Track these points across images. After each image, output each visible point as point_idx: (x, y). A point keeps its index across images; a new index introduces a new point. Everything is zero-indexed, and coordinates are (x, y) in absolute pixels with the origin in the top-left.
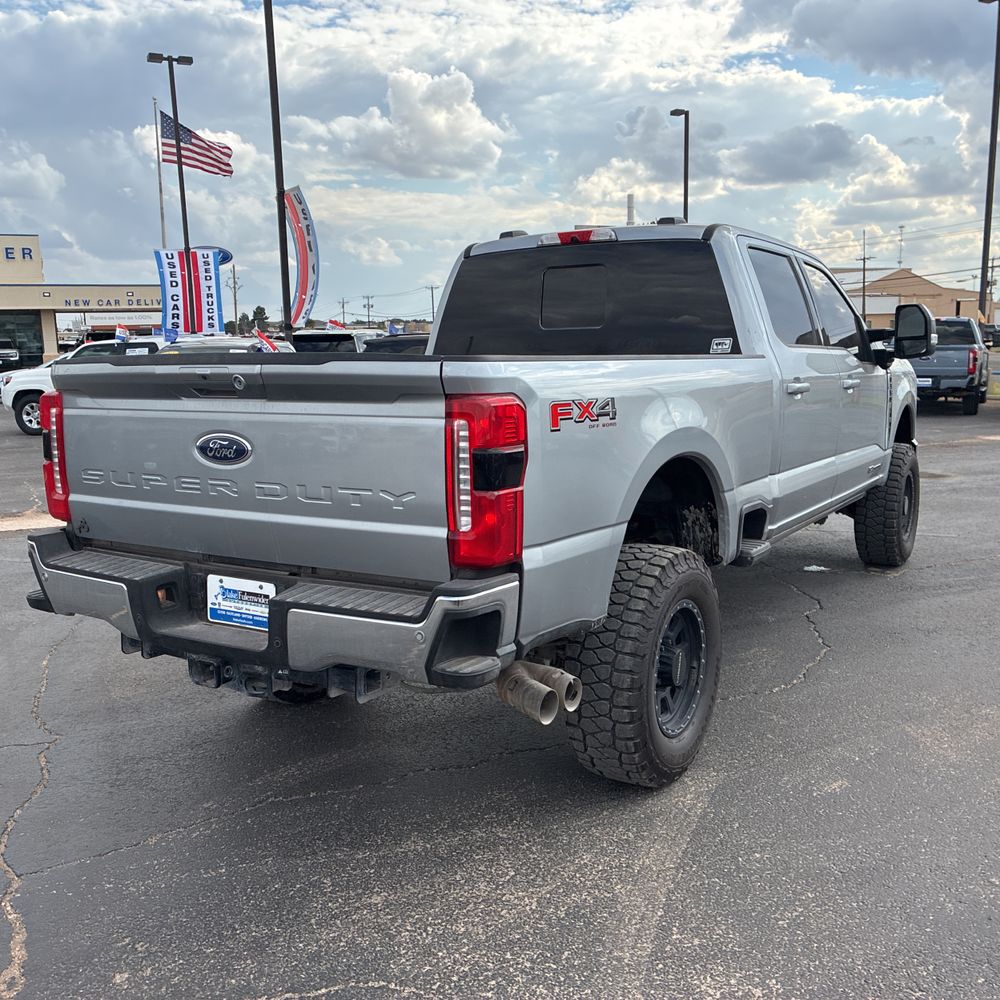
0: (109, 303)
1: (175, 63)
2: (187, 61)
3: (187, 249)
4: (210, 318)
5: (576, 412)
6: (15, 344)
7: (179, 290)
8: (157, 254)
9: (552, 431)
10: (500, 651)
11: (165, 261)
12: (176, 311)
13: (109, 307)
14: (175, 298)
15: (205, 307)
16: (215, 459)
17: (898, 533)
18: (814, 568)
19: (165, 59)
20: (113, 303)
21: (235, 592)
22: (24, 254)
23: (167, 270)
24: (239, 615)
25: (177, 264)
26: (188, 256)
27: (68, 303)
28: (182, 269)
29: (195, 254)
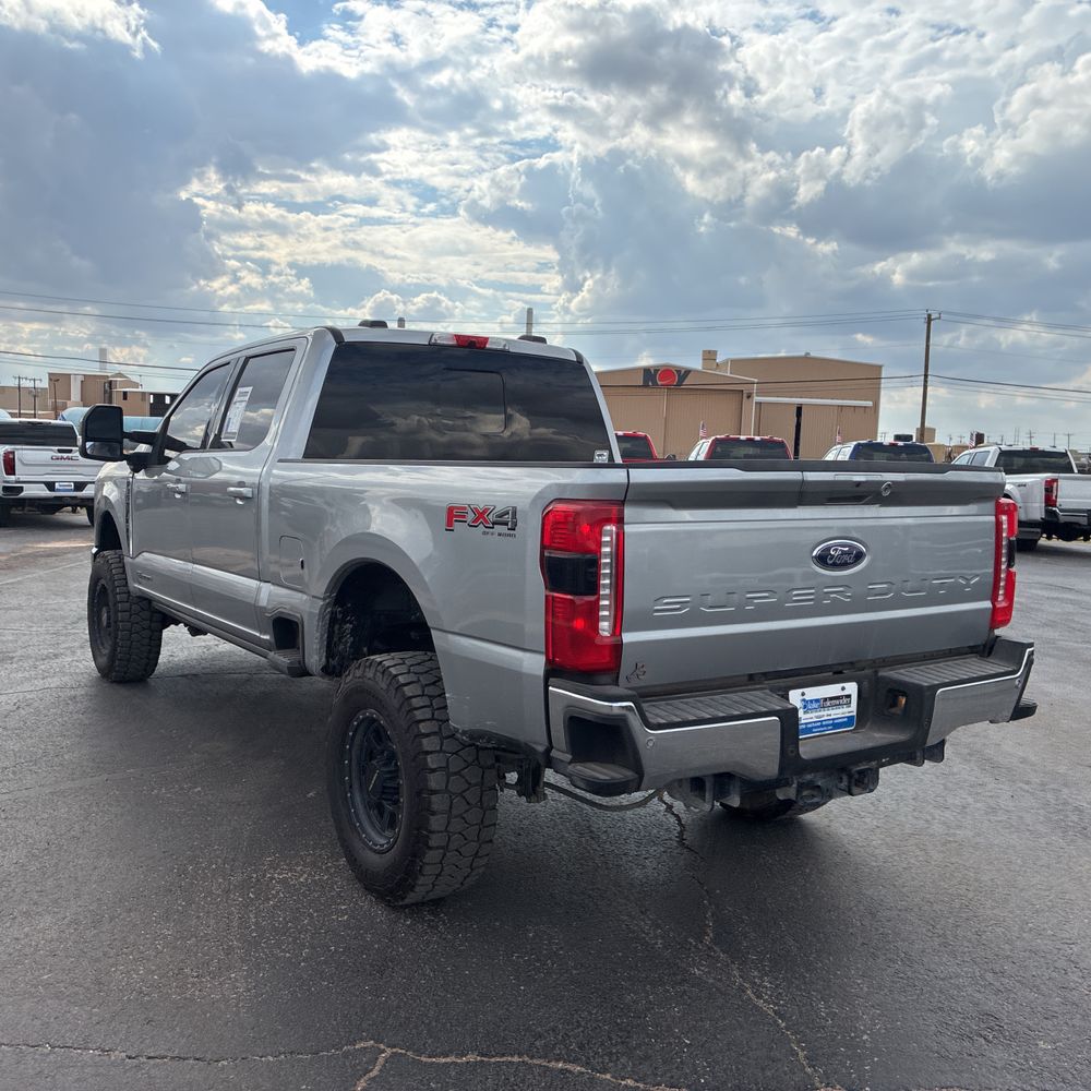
16: (836, 566)
21: (817, 701)
24: (819, 724)
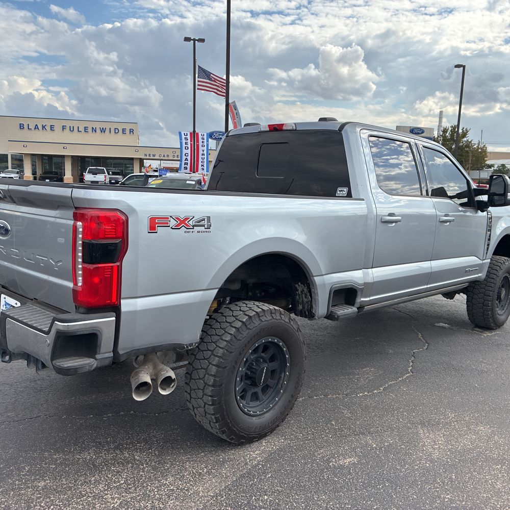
0: (164, 156)
1: (196, 42)
2: (202, 40)
3: (194, 131)
4: (202, 165)
5: (173, 223)
6: (123, 173)
7: (189, 151)
8: (180, 133)
9: (149, 232)
10: (98, 356)
11: (183, 137)
12: (186, 161)
13: (164, 158)
14: (187, 155)
15: (200, 160)
17: (492, 310)
18: (441, 324)
19: (192, 40)
20: (166, 156)
22: (130, 131)
23: (184, 141)
25: (189, 138)
26: (194, 135)
27: (146, 155)
28: (191, 141)
29: (198, 134)
